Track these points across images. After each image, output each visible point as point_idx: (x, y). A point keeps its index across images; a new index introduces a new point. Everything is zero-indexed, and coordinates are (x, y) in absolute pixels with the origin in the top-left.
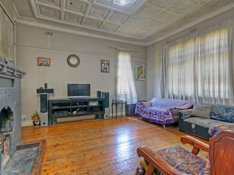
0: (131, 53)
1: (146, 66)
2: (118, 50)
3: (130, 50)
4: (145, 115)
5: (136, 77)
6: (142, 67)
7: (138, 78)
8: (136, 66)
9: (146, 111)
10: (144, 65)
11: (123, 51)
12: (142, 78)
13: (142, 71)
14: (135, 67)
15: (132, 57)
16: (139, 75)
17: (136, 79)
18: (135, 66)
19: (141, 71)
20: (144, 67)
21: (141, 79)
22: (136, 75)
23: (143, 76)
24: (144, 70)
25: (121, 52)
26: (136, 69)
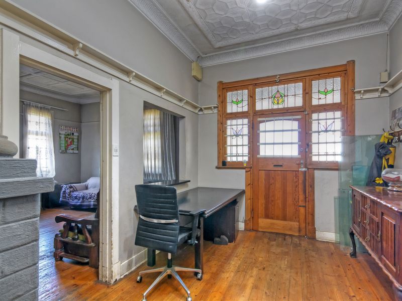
0: (53, 111)
1: (80, 133)
2: (27, 104)
3: (51, 108)
4: (76, 201)
5: (63, 149)
6: (73, 134)
7: (66, 149)
8: (63, 132)
9: (77, 196)
10: (77, 131)
11: (37, 107)
12: (73, 149)
13: (73, 139)
14: (60, 134)
15: (54, 118)
16: (68, 145)
17: (63, 151)
18: (61, 132)
19: (71, 140)
20: (76, 134)
21: (71, 151)
22: (63, 145)
23: (74, 146)
24: (76, 137)
25: (32, 108)
26: (63, 136)
